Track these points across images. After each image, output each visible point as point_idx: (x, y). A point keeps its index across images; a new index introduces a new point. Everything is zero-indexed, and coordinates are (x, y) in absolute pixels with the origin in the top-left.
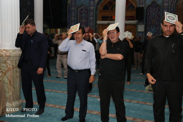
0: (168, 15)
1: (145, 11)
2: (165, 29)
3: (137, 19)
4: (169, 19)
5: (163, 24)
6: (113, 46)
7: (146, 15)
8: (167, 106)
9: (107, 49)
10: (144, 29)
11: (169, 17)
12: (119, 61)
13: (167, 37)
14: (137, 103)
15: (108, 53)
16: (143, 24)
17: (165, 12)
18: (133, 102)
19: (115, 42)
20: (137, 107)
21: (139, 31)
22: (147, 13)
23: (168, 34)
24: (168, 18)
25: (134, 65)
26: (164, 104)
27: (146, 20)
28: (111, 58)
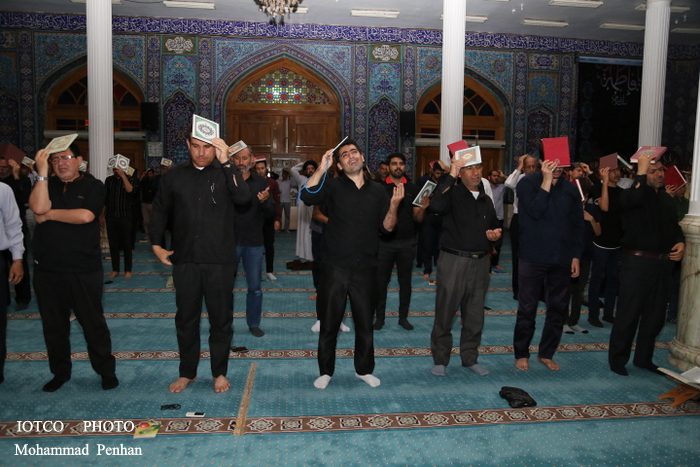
0: (199, 123)
1: (162, 112)
2: (195, 152)
3: (144, 128)
4: (201, 133)
5: (190, 141)
6: (65, 190)
7: (166, 122)
8: (205, 315)
9: (51, 198)
10: (161, 151)
11: (201, 127)
12: (85, 226)
13: (201, 169)
14: (146, 317)
15: (53, 207)
16: (160, 141)
17: (195, 116)
18: (137, 316)
19: (72, 180)
20: (144, 327)
21: (150, 155)
22: (166, 116)
23: (202, 163)
24: (198, 130)
25: (144, 232)
26: (199, 311)
27: (166, 132)
28: (63, 221)
